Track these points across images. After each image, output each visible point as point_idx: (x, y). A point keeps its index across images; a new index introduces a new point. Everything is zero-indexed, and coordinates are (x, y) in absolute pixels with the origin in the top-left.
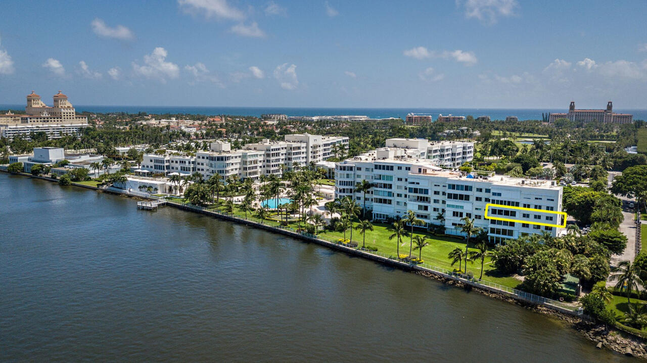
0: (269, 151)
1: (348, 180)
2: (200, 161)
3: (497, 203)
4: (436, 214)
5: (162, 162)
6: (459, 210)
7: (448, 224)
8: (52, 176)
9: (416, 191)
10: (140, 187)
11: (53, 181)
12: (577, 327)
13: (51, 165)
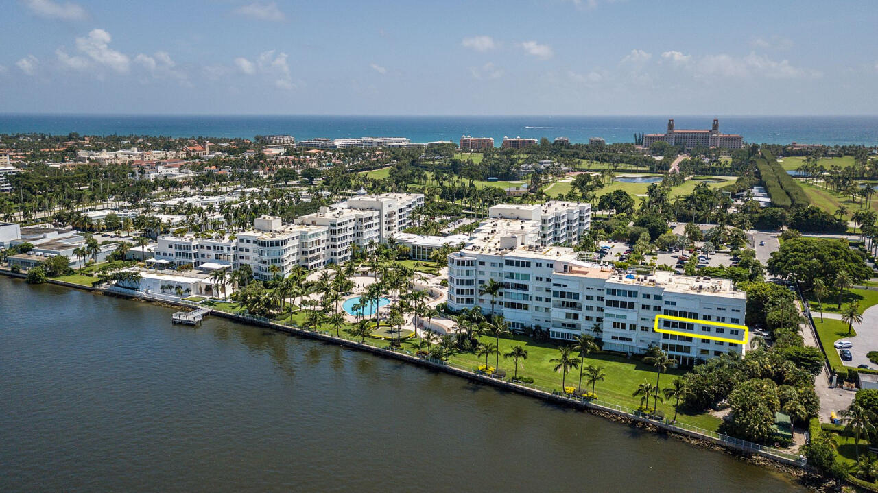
0: (335, 226)
1: (468, 278)
2: (244, 245)
3: (671, 315)
4: (591, 324)
5: (188, 248)
6: (621, 321)
7: (606, 338)
8: (13, 269)
9: (562, 295)
10: (162, 287)
11: (15, 277)
12: (804, 481)
13: (3, 250)
